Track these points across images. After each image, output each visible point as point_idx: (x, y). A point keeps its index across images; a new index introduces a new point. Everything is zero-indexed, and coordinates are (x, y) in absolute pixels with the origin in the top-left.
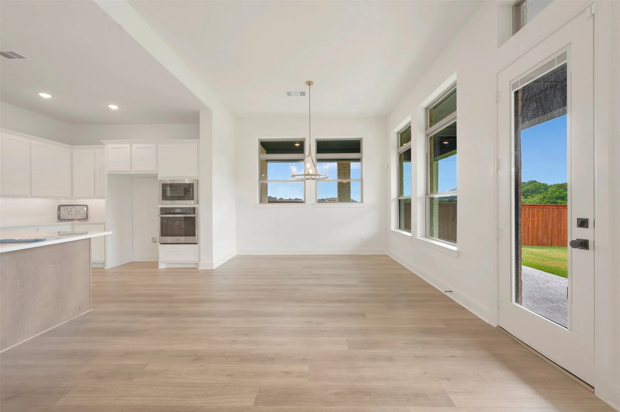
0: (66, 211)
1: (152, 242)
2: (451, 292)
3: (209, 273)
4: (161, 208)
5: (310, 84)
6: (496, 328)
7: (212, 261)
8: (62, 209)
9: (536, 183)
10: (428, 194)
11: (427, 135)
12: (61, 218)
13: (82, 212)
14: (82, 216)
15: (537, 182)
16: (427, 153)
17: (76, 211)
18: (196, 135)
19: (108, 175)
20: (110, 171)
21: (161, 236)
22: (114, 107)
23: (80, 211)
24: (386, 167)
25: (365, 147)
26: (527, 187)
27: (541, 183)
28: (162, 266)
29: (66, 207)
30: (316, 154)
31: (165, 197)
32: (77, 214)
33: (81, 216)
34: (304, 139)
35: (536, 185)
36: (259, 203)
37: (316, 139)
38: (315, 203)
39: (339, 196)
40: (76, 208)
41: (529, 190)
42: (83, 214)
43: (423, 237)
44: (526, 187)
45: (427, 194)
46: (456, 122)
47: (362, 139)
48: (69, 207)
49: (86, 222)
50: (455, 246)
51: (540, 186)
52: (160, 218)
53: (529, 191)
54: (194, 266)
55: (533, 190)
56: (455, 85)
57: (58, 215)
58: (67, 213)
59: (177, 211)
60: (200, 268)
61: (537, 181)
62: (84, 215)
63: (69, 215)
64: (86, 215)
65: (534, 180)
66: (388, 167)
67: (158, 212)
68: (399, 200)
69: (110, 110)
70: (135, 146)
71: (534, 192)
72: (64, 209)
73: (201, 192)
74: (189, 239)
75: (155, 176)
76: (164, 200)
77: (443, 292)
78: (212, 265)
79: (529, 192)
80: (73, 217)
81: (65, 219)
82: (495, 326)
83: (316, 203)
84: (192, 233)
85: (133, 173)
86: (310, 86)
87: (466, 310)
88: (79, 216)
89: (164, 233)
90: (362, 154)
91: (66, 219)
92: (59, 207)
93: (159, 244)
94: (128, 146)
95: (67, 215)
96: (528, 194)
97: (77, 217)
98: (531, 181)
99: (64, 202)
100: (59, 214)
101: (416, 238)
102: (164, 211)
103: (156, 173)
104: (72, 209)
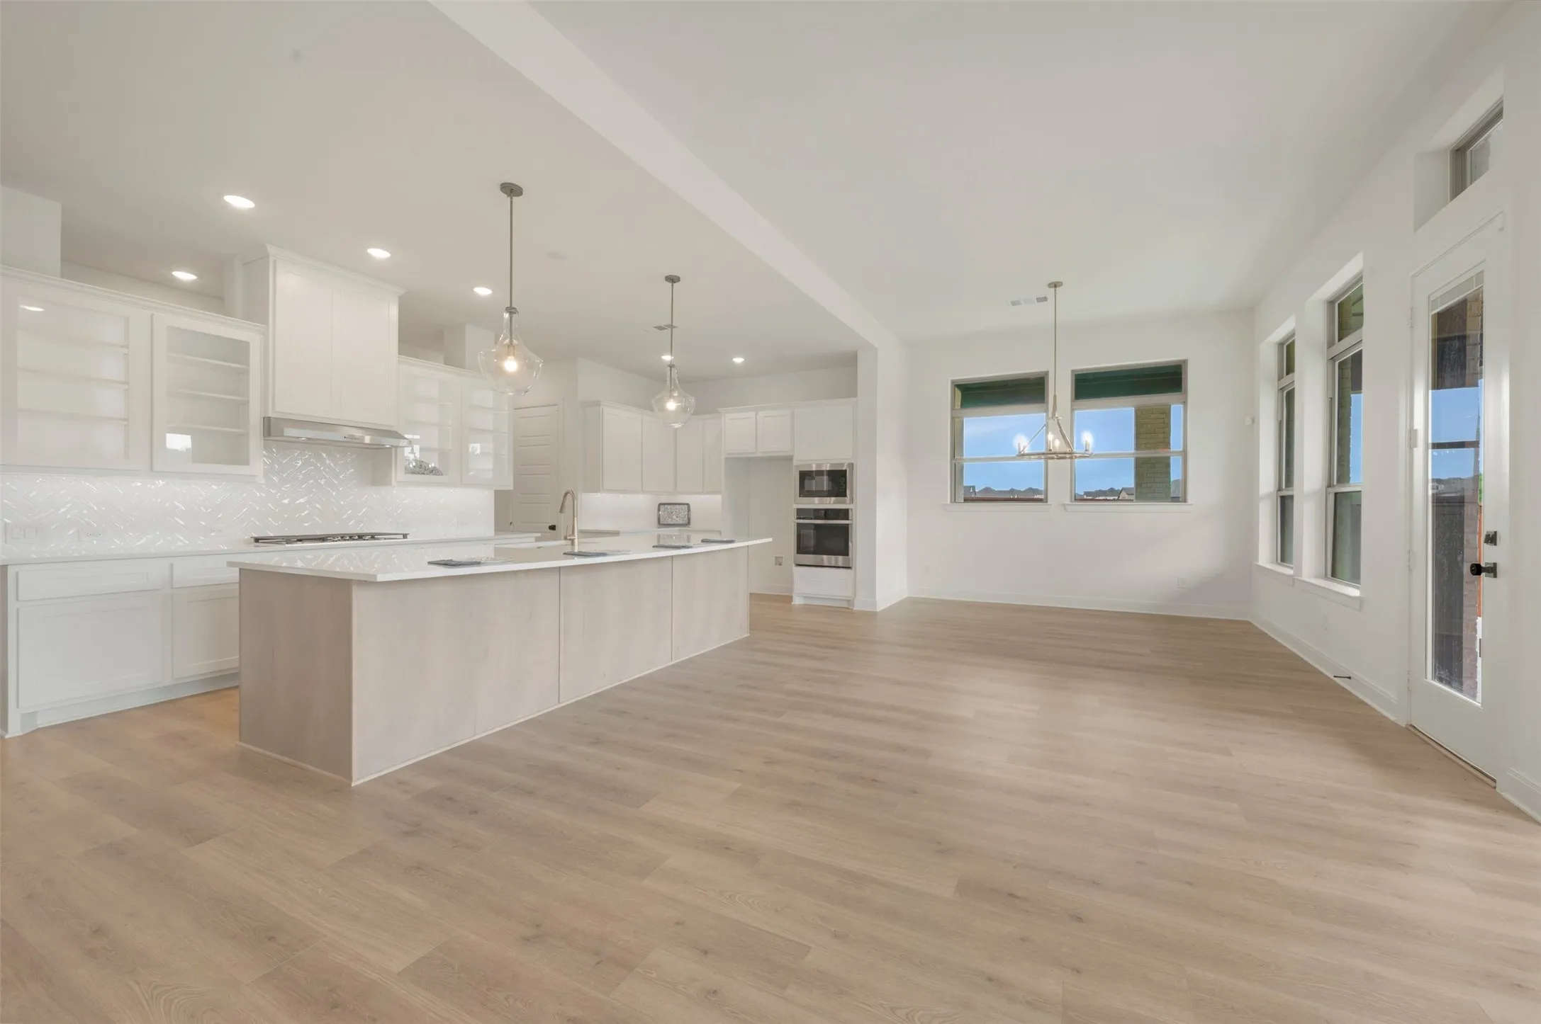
0: (667, 513)
1: (776, 564)
2: (1350, 678)
3: (871, 616)
4: (798, 509)
5: (1055, 286)
6: (1406, 728)
7: (875, 598)
8: (663, 508)
10: (1334, 485)
11: (1333, 359)
12: (661, 522)
13: (684, 514)
14: (683, 521)
16: (1331, 398)
17: (677, 512)
18: (850, 390)
19: (726, 459)
20: (729, 454)
21: (798, 553)
22: (738, 360)
23: (682, 512)
24: (1248, 421)
25: (1192, 379)
28: (797, 601)
30: (1072, 401)
31: (804, 492)
32: (678, 517)
34: (1047, 373)
36: (951, 502)
37: (1073, 371)
38: (1068, 501)
39: (1139, 484)
40: (677, 509)
42: (684, 517)
43: (1317, 577)
45: (1330, 485)
46: (1361, 351)
47: (1185, 362)
48: (669, 507)
49: (690, 529)
50: (1358, 588)
52: (796, 524)
54: (845, 605)
56: (1361, 279)
57: (658, 518)
60: (857, 608)
62: (685, 520)
63: (670, 517)
64: (687, 518)
66: (1253, 421)
67: (794, 515)
68: (1283, 498)
69: (734, 364)
70: (761, 414)
72: (665, 508)
73: (858, 484)
74: (840, 560)
75: (790, 459)
76: (803, 497)
77: (1332, 677)
78: (875, 604)
80: (673, 521)
81: (664, 523)
82: (1403, 724)
83: (1071, 501)
84: (845, 551)
85: (758, 455)
86: (1055, 289)
87: (1366, 704)
88: (680, 520)
89: (801, 549)
90: (1186, 393)
91: (666, 523)
92: (661, 504)
93: (794, 565)
94: (752, 414)
95: (668, 518)
97: (678, 521)
99: (665, 499)
100: (658, 516)
101: (1300, 578)
102: (801, 513)
103: (791, 454)
104: (672, 510)
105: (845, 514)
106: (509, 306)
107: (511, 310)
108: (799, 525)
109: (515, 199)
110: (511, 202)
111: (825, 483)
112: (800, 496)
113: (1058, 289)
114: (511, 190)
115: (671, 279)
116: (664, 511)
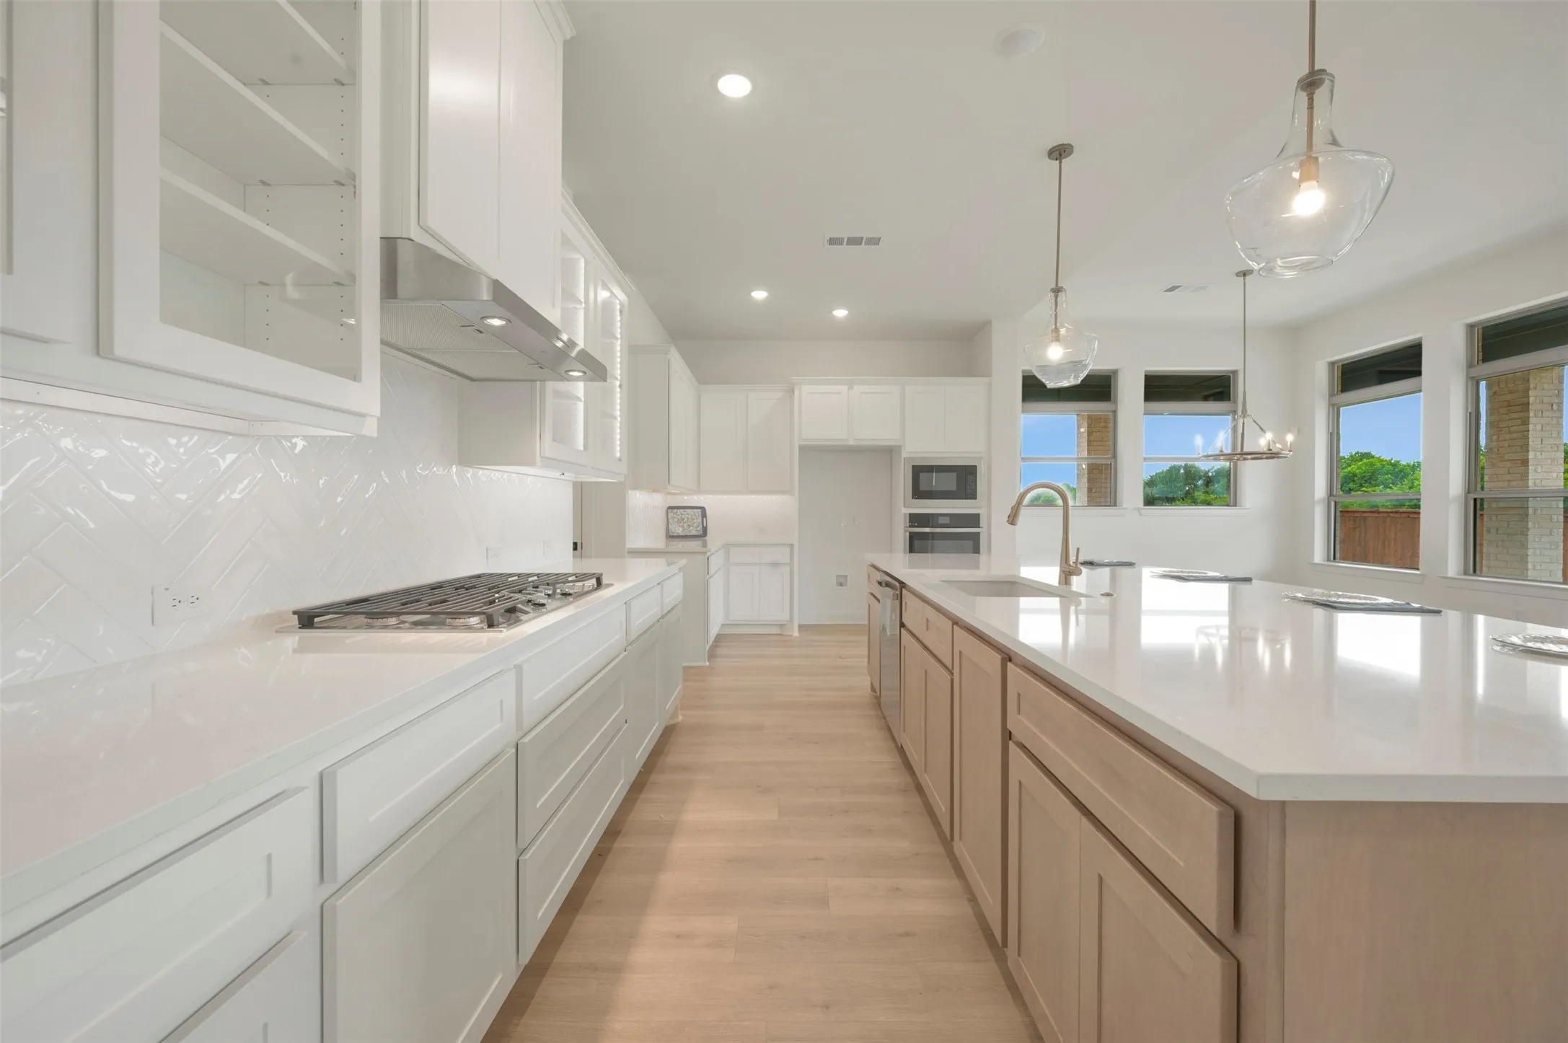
0: (676, 520)
1: (838, 585)
4: (911, 515)
5: (1244, 275)
8: (670, 513)
9: (1371, 460)
11: (1472, 378)
12: (671, 533)
13: (697, 522)
15: (1373, 457)
17: (688, 519)
19: (801, 447)
20: (805, 441)
23: (694, 519)
26: (1349, 469)
27: (1382, 458)
29: (675, 511)
31: (918, 493)
32: (689, 526)
33: (695, 529)
35: (1372, 464)
37: (1148, 371)
40: (688, 514)
41: (1355, 475)
42: (698, 526)
43: (1461, 574)
44: (1346, 467)
45: (1469, 492)
48: (679, 511)
51: (1383, 466)
52: (908, 534)
53: (1355, 479)
55: (1365, 476)
57: (666, 528)
58: (676, 523)
59: (942, 520)
61: (1373, 453)
62: (698, 529)
63: (680, 526)
64: (701, 527)
65: (1367, 451)
67: (904, 523)
70: (858, 388)
71: (1366, 481)
72: (673, 514)
75: (898, 449)
76: (917, 499)
79: (1354, 481)
80: (685, 531)
81: (674, 535)
85: (852, 443)
86: (1244, 279)
88: (693, 529)
91: (677, 534)
92: (670, 509)
94: (845, 388)
95: (678, 528)
96: (1351, 485)
97: (690, 531)
98: (1357, 453)
99: (676, 500)
100: (668, 525)
101: (1446, 576)
103: (898, 443)
104: (683, 516)
105: (974, 520)
108: (914, 534)
111: (950, 482)
112: (913, 499)
113: (1247, 277)
115: (1060, 152)
116: (673, 518)
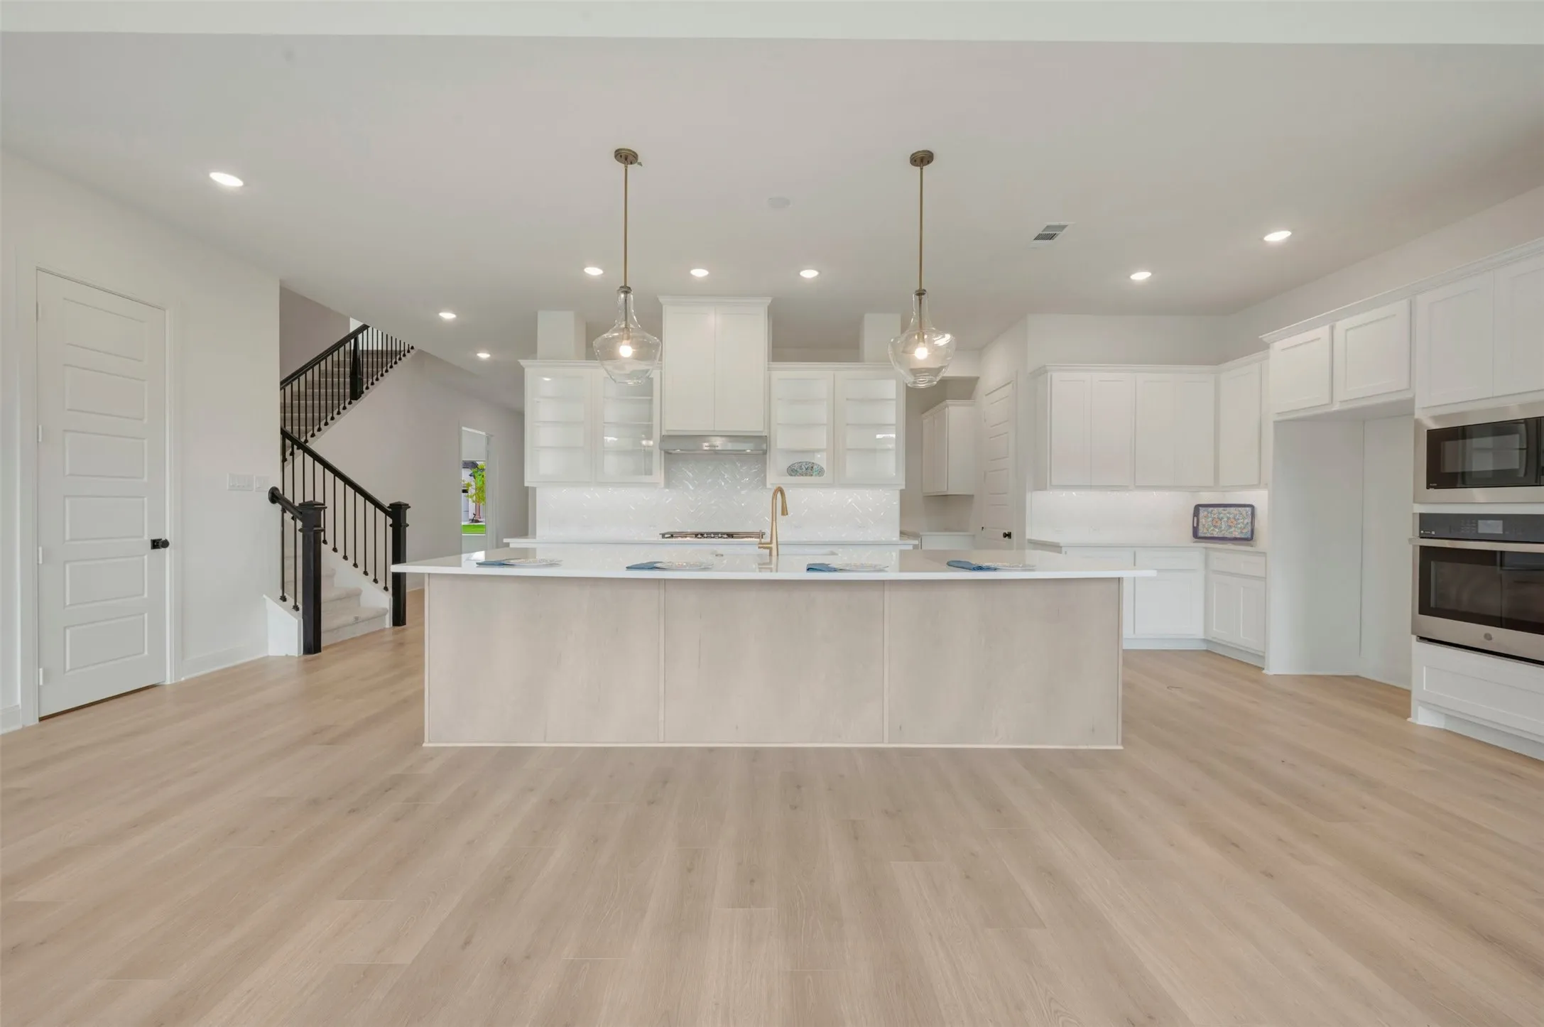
0: (1210, 519)
4: (1422, 515)
8: (1203, 512)
12: (1200, 534)
13: (1243, 523)
14: (1242, 532)
17: (1229, 518)
20: (1278, 414)
21: (1422, 612)
22: (1278, 236)
23: (1238, 519)
28: (1423, 718)
29: (1210, 509)
31: (1438, 476)
32: (1230, 527)
33: (1239, 531)
40: (1229, 513)
42: (1244, 528)
48: (1216, 510)
49: (1249, 548)
52: (1417, 548)
57: (1194, 527)
58: (1210, 523)
62: (1245, 531)
63: (1215, 527)
64: (1250, 528)
67: (1412, 530)
70: (1341, 325)
72: (1206, 513)
75: (1402, 409)
76: (1435, 488)
80: (1223, 532)
81: (1206, 535)
85: (1336, 407)
88: (1235, 531)
91: (1209, 535)
92: (1197, 508)
93: (1413, 639)
94: (1324, 331)
95: (1212, 528)
97: (1231, 533)
99: (1206, 497)
100: (1195, 525)
102: (1428, 523)
103: (1408, 395)
104: (1221, 515)
106: (623, 285)
107: (626, 290)
108: (1424, 549)
109: (630, 166)
110: (626, 170)
112: (1428, 487)
114: (626, 157)
115: (922, 159)
116: (1206, 517)
